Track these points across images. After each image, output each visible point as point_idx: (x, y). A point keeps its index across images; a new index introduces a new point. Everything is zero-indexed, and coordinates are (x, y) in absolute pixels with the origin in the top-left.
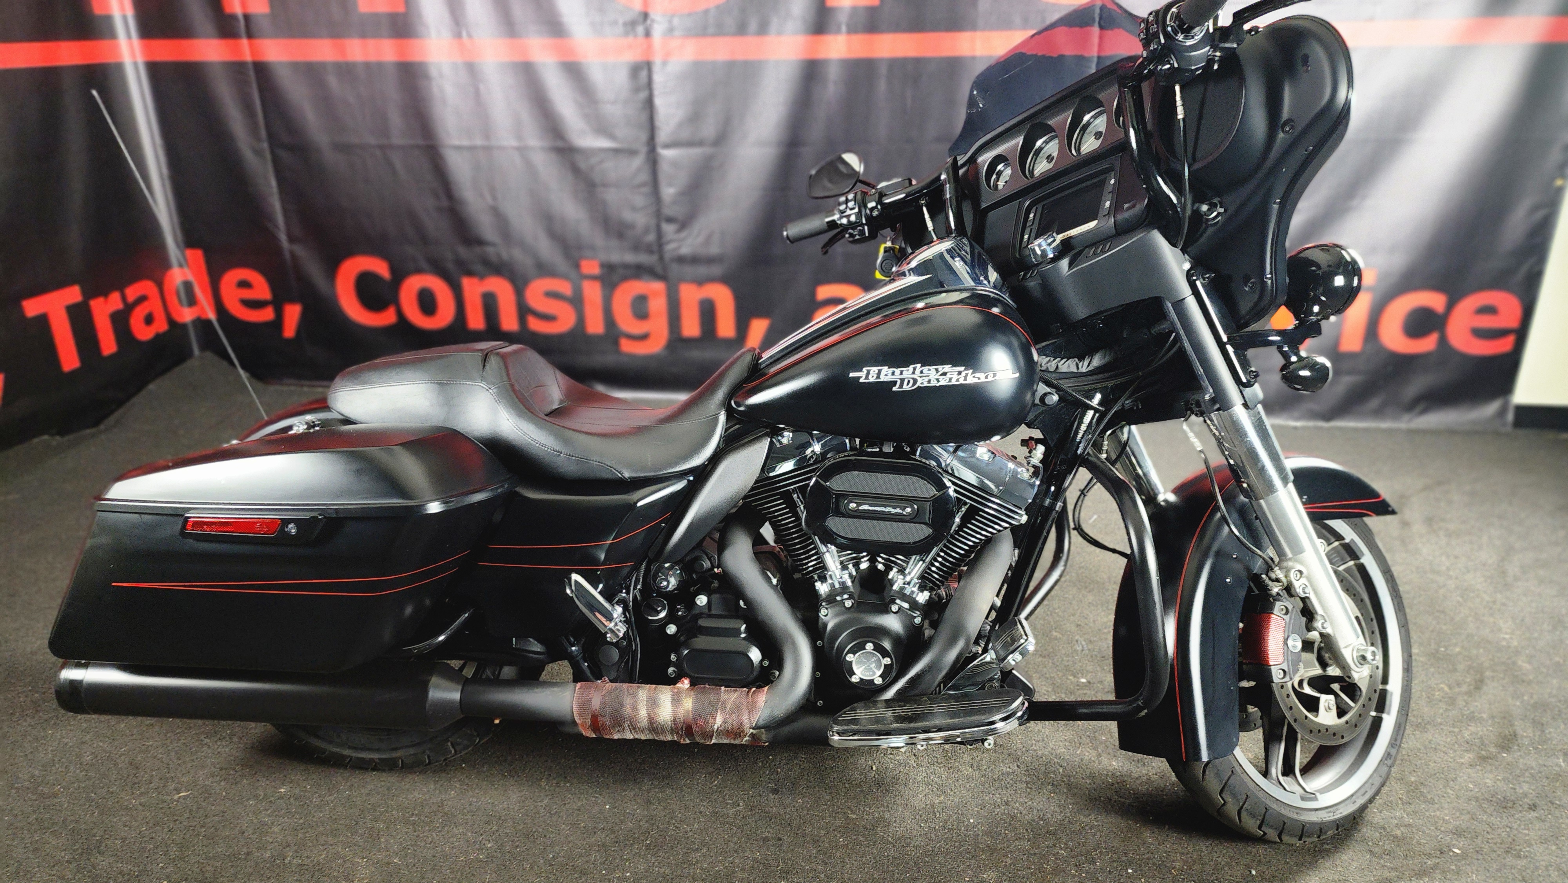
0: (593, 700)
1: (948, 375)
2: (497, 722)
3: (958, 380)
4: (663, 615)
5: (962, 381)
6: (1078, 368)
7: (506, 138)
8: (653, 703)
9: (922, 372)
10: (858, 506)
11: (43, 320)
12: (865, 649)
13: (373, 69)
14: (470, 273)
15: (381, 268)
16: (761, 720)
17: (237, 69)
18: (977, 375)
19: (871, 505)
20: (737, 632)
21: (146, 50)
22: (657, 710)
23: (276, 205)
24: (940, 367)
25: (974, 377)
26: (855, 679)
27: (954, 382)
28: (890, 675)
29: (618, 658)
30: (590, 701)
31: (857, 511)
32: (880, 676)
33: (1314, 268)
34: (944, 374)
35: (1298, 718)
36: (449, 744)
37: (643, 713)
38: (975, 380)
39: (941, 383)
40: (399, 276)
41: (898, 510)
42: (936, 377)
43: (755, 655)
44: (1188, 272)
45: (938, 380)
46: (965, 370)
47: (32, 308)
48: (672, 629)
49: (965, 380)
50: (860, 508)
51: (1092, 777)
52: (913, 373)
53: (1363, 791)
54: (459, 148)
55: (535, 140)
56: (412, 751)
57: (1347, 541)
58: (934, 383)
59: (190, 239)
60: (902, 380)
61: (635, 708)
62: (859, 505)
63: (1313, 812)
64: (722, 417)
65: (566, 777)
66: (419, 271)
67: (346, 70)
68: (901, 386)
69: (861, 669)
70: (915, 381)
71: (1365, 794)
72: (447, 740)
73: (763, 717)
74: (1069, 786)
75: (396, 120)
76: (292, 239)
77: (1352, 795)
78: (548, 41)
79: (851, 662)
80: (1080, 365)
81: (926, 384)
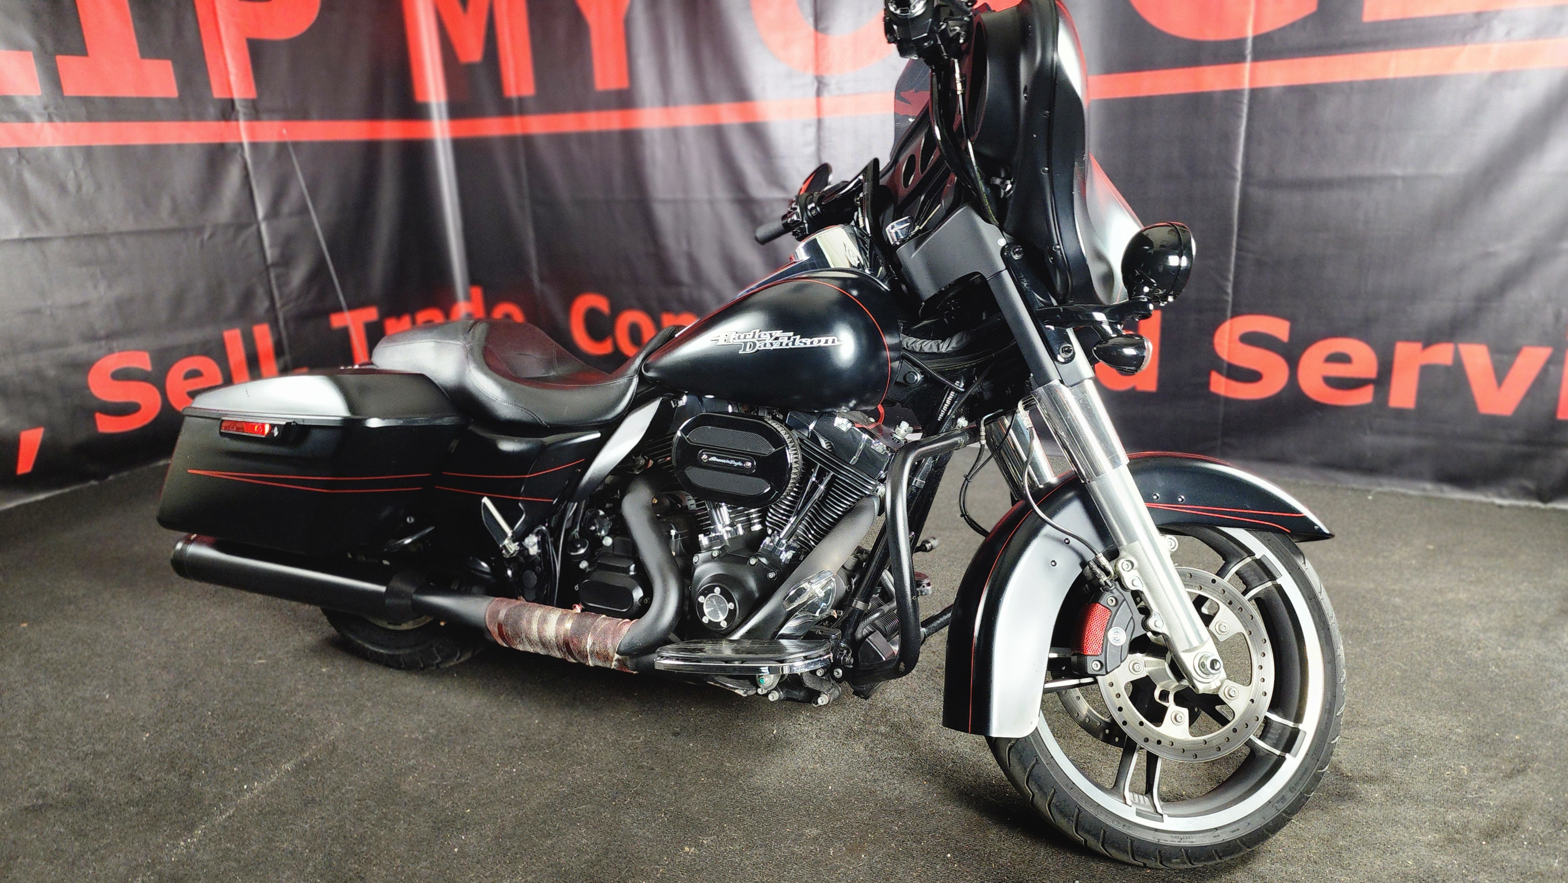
0: (501, 612)
1: (780, 340)
2: (442, 624)
3: (787, 345)
4: (582, 551)
5: (790, 346)
6: (938, 349)
7: (699, 193)
8: (543, 620)
9: (759, 337)
10: (708, 458)
11: (345, 332)
12: (714, 592)
13: (603, 136)
14: (668, 310)
15: (602, 304)
16: (622, 646)
17: (510, 141)
18: (804, 340)
19: (718, 457)
20: (627, 570)
21: (453, 129)
22: (545, 626)
23: (532, 252)
24: (774, 333)
25: (801, 342)
26: (705, 620)
27: (784, 346)
28: (735, 621)
29: (535, 582)
30: (498, 612)
31: (709, 462)
32: (725, 620)
33: (1147, 248)
34: (777, 339)
35: (1128, 720)
36: (434, 649)
37: (535, 627)
38: (802, 345)
39: (774, 347)
40: (616, 311)
41: (740, 464)
42: (771, 341)
43: (638, 594)
44: (1003, 248)
45: (772, 344)
46: (794, 335)
47: (337, 321)
48: (584, 565)
49: (793, 344)
50: (710, 460)
51: (978, 776)
52: (753, 337)
53: (1234, 827)
54: (665, 202)
55: (722, 194)
56: (408, 651)
57: (1258, 556)
58: (768, 347)
59: (474, 279)
60: (746, 343)
61: (529, 622)
62: (709, 456)
63: (1152, 832)
64: (635, 381)
65: (522, 696)
66: (630, 308)
67: (585, 138)
68: (744, 350)
69: (710, 609)
70: (755, 344)
71: (1234, 831)
72: (432, 646)
73: (623, 643)
74: (948, 779)
75: (618, 178)
76: (542, 280)
77: (1216, 829)
78: (736, 106)
79: (702, 604)
80: (941, 346)
81: (762, 348)
